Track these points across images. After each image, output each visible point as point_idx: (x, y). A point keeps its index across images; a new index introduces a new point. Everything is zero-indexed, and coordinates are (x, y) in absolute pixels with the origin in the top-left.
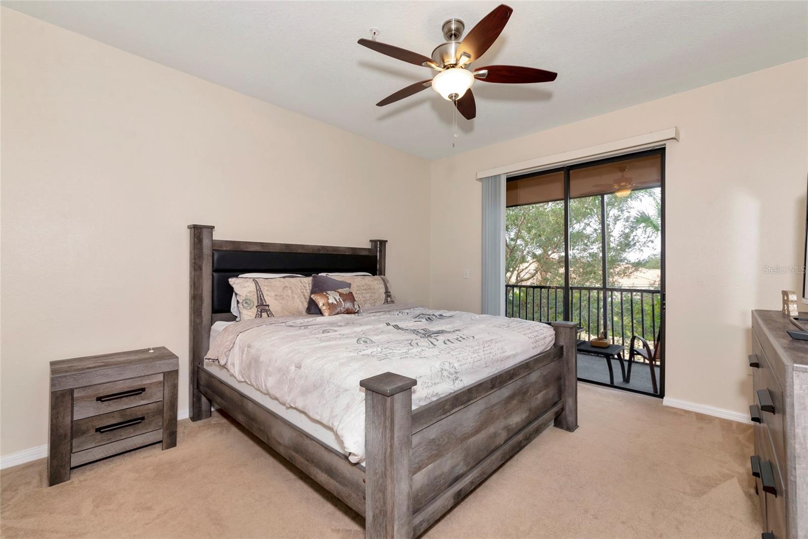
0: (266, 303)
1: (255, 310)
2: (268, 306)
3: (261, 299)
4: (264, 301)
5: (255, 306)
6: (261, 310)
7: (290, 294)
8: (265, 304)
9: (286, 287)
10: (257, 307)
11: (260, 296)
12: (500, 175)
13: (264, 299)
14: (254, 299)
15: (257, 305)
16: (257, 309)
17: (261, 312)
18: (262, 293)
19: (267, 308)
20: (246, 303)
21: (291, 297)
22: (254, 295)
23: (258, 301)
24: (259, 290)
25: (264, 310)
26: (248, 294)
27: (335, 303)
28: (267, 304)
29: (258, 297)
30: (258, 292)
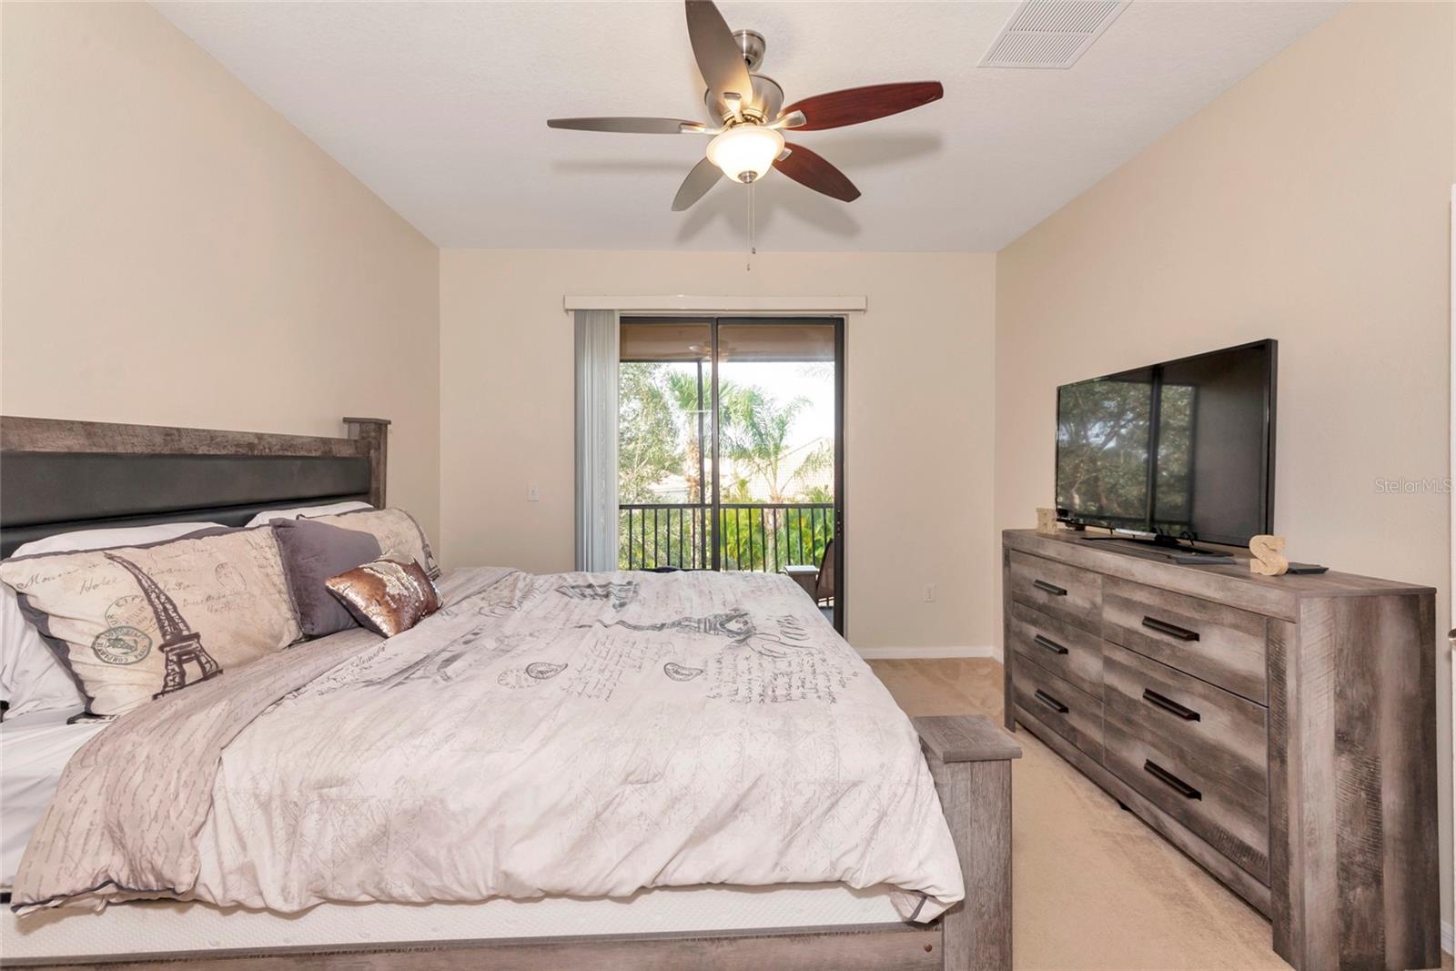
0: (188, 629)
1: (157, 661)
2: (197, 636)
3: (170, 619)
4: (181, 625)
5: (154, 649)
6: (179, 656)
7: (241, 587)
8: (185, 633)
9: (222, 566)
10: (161, 648)
11: (165, 610)
12: (612, 310)
13: (180, 618)
14: (146, 623)
15: (162, 642)
16: (163, 656)
17: (180, 663)
18: (167, 598)
19: (194, 644)
20: (116, 642)
21: (246, 596)
22: (142, 609)
23: (162, 627)
24: (150, 591)
25: (188, 653)
26: (114, 610)
27: (405, 593)
28: (194, 631)
29: (156, 612)
30: (153, 596)
